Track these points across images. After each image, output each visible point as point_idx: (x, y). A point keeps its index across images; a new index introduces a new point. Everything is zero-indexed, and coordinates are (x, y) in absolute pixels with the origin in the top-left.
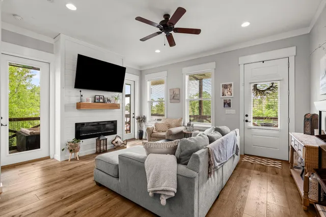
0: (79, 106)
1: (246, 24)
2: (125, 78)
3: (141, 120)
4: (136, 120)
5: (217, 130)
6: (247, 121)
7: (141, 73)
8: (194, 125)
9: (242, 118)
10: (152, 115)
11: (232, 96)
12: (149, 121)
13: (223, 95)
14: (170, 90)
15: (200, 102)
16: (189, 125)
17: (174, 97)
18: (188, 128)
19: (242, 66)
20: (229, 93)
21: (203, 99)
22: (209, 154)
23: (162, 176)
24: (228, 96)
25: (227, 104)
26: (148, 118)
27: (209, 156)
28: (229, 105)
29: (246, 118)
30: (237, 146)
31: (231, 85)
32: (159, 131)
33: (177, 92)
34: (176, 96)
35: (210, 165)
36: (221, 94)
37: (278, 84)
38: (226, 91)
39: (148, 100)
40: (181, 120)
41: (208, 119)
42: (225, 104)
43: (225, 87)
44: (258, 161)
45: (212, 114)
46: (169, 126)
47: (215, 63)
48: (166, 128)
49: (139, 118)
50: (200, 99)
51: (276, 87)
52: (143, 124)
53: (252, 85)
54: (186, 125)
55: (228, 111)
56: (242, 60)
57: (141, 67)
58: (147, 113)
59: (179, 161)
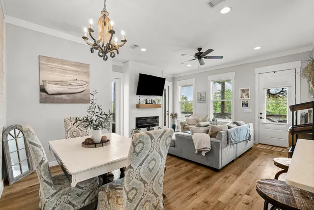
0: (138, 106)
1: (258, 48)
2: (165, 85)
3: (174, 116)
4: (170, 117)
5: (234, 123)
6: (261, 118)
7: (174, 80)
8: (218, 121)
9: (257, 115)
10: (182, 113)
11: (249, 98)
12: (180, 117)
13: (242, 97)
14: (198, 93)
15: (223, 103)
16: (213, 120)
17: (201, 98)
18: (213, 122)
19: (257, 76)
20: (247, 96)
21: (225, 100)
22: (228, 133)
23: (203, 142)
24: (245, 98)
25: (245, 105)
26: (179, 115)
27: (228, 134)
28: (247, 105)
29: (261, 116)
30: (250, 134)
31: (248, 90)
32: (190, 125)
33: (203, 95)
34: (202, 99)
35: (228, 139)
36: (240, 97)
37: (287, 89)
38: (244, 94)
39: (179, 101)
40: (207, 117)
41: (229, 116)
42: (243, 104)
43: (243, 91)
44: (269, 148)
45: (233, 112)
46: (197, 121)
47: (235, 73)
48: (195, 123)
49: (172, 115)
50: (223, 100)
51: (285, 92)
52: (175, 120)
53: (266, 90)
54: (211, 120)
55: (245, 110)
56: (257, 70)
57: (173, 75)
58: (178, 111)
59: (211, 137)
